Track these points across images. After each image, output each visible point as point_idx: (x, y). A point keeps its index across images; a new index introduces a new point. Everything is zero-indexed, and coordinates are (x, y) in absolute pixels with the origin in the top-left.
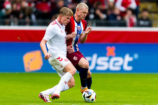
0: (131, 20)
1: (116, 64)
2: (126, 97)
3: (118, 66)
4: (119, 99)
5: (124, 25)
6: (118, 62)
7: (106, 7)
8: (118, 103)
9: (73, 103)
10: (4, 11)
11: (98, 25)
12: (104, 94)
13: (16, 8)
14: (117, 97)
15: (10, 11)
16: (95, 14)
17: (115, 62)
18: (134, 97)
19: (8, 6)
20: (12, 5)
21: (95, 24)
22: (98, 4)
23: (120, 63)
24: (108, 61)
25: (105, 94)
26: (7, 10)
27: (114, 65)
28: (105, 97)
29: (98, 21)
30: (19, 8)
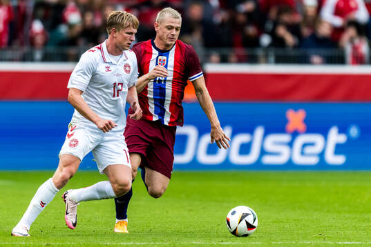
0: (355, 49)
1: (309, 150)
2: (346, 225)
3: (311, 155)
4: (329, 230)
5: (340, 60)
6: (312, 144)
7: (298, 18)
8: (328, 240)
9: (224, 239)
10: (63, 29)
11: (280, 60)
12: (295, 220)
13: (92, 20)
14: (324, 226)
15: (78, 29)
16: (273, 34)
17: (305, 145)
18: (364, 225)
19: (74, 18)
20: (83, 16)
21: (272, 59)
22: (280, 13)
23: (318, 149)
24: (291, 144)
25: (298, 220)
26: (71, 26)
27: (302, 153)
28: (297, 225)
29: (281, 52)
30: (98, 21)
